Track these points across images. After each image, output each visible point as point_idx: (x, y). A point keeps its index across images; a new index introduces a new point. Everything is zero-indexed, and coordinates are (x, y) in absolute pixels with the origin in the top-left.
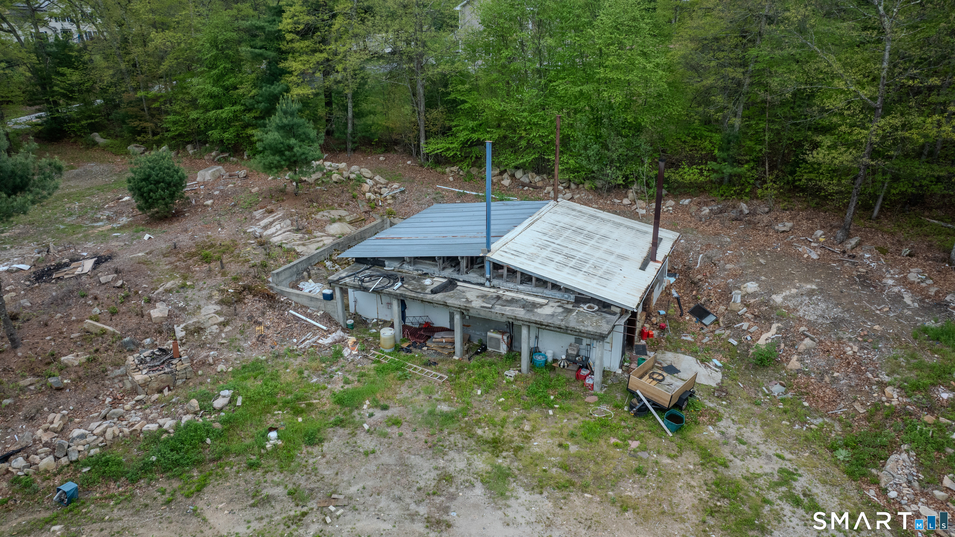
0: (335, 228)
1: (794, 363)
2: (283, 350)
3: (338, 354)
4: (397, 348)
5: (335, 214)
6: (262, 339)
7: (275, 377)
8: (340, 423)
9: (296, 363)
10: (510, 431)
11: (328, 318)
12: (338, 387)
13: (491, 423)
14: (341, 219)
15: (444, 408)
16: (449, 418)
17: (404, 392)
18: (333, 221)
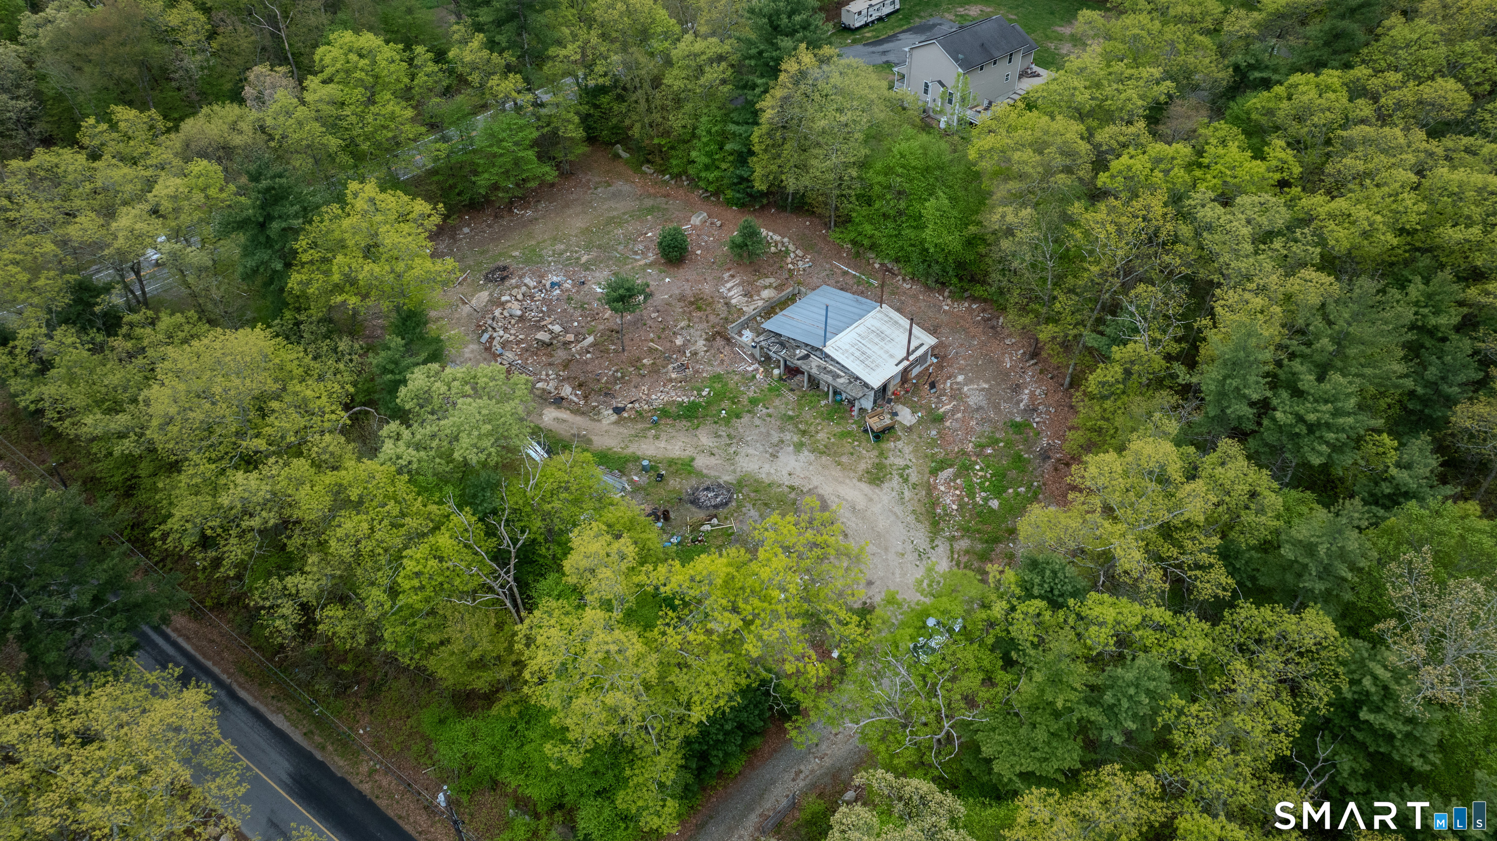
0: (766, 294)
1: (948, 424)
2: (730, 369)
3: (754, 377)
4: (780, 378)
5: (767, 281)
6: (722, 361)
7: (726, 384)
8: (749, 412)
9: (736, 378)
10: (812, 428)
11: (752, 356)
12: (751, 394)
13: (806, 423)
14: (770, 286)
15: (790, 413)
16: (791, 418)
17: (777, 402)
18: (766, 287)
